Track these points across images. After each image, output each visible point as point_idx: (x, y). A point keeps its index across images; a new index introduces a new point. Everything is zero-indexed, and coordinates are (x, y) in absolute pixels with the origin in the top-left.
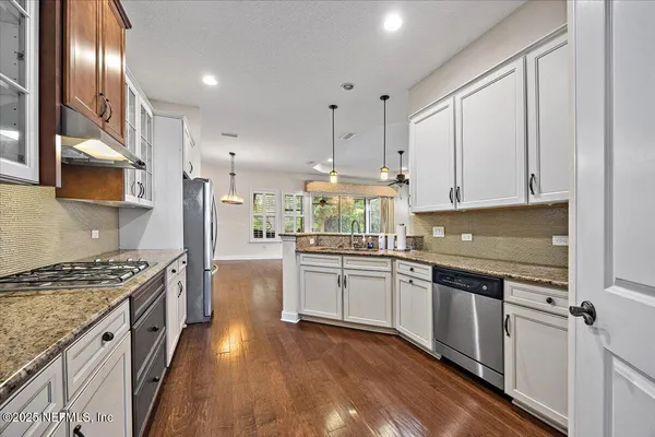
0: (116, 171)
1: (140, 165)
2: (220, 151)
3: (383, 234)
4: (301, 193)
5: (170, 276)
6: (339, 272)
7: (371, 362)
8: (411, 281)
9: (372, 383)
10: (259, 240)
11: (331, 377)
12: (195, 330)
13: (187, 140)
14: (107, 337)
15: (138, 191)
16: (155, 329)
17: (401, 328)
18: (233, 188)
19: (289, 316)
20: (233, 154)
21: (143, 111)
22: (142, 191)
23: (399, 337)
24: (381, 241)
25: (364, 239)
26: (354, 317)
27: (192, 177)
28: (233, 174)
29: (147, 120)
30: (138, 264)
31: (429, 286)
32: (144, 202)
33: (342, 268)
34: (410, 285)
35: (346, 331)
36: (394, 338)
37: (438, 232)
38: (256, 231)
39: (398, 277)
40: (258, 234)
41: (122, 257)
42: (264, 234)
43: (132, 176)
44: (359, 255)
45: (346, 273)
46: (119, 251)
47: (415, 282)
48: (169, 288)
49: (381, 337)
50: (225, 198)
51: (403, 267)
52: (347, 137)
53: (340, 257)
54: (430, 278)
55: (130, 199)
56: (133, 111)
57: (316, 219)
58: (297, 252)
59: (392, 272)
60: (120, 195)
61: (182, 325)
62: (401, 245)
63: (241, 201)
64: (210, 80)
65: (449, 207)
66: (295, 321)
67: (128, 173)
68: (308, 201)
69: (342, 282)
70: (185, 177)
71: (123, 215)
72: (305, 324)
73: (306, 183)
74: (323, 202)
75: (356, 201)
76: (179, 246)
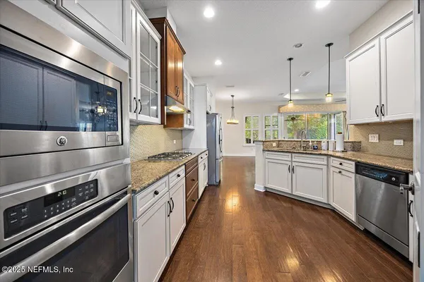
0: (181, 115)
1: (189, 111)
2: (225, 95)
3: (325, 140)
4: (276, 114)
5: (200, 160)
6: (290, 163)
7: (305, 220)
8: (340, 172)
9: (301, 230)
10: (249, 144)
11: (276, 220)
12: (211, 187)
13: (208, 94)
14: (179, 176)
15: (188, 122)
16: (194, 180)
17: (334, 205)
18: (233, 115)
19: (259, 187)
20: (233, 96)
21: (191, 85)
22: (190, 122)
23: (334, 211)
24: (324, 145)
25: (310, 143)
26: (299, 193)
27: (210, 112)
28: (233, 108)
29: (192, 88)
30: (188, 153)
31: (353, 176)
32: (191, 127)
33: (292, 161)
34: (339, 175)
35: (293, 200)
36: (329, 211)
37: (374, 139)
38: (247, 139)
39: (332, 169)
40: (248, 141)
41: (183, 151)
42: (252, 142)
43: (187, 117)
44: (306, 153)
45: (294, 164)
46: (182, 149)
47: (343, 172)
48: (199, 165)
49: (318, 208)
50: (229, 121)
51: (335, 162)
52: (304, 75)
53: (290, 154)
54: (353, 170)
55: (186, 126)
56: (187, 86)
57: (290, 131)
58: (263, 150)
59: (328, 165)
60: (182, 125)
61: (206, 184)
62: (339, 148)
63: (237, 122)
64: (218, 63)
65: (376, 120)
66: (262, 190)
67: (185, 116)
68: (281, 119)
69: (292, 170)
70: (207, 113)
71: (184, 133)
72: (268, 193)
73: (280, 107)
74: (293, 119)
75: (323, 116)
76: (204, 147)
